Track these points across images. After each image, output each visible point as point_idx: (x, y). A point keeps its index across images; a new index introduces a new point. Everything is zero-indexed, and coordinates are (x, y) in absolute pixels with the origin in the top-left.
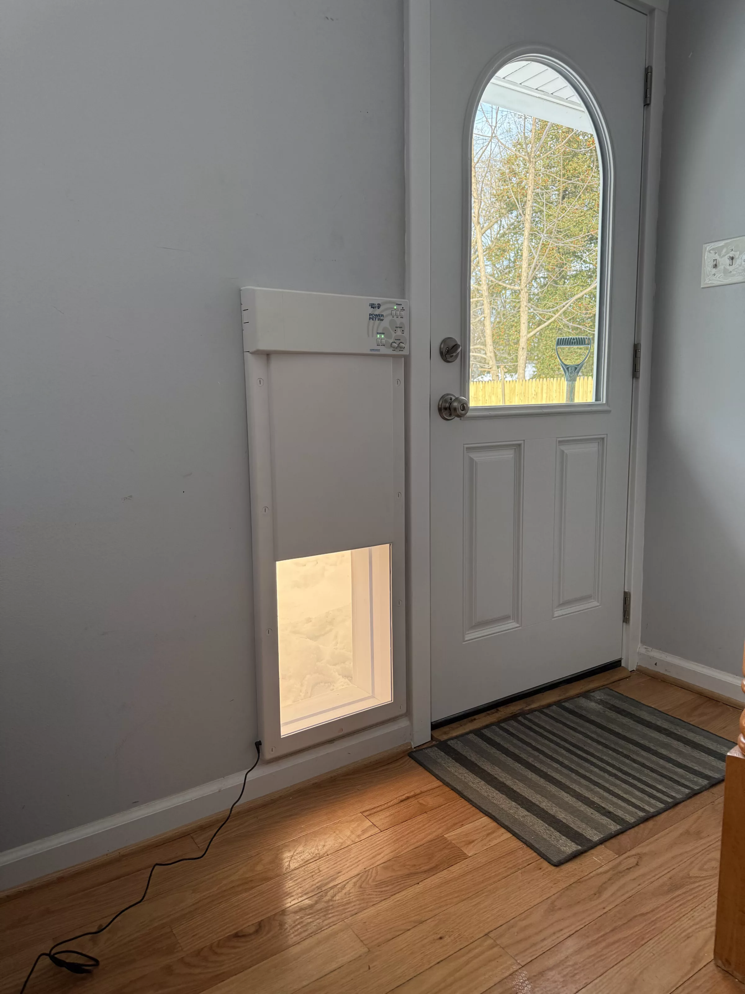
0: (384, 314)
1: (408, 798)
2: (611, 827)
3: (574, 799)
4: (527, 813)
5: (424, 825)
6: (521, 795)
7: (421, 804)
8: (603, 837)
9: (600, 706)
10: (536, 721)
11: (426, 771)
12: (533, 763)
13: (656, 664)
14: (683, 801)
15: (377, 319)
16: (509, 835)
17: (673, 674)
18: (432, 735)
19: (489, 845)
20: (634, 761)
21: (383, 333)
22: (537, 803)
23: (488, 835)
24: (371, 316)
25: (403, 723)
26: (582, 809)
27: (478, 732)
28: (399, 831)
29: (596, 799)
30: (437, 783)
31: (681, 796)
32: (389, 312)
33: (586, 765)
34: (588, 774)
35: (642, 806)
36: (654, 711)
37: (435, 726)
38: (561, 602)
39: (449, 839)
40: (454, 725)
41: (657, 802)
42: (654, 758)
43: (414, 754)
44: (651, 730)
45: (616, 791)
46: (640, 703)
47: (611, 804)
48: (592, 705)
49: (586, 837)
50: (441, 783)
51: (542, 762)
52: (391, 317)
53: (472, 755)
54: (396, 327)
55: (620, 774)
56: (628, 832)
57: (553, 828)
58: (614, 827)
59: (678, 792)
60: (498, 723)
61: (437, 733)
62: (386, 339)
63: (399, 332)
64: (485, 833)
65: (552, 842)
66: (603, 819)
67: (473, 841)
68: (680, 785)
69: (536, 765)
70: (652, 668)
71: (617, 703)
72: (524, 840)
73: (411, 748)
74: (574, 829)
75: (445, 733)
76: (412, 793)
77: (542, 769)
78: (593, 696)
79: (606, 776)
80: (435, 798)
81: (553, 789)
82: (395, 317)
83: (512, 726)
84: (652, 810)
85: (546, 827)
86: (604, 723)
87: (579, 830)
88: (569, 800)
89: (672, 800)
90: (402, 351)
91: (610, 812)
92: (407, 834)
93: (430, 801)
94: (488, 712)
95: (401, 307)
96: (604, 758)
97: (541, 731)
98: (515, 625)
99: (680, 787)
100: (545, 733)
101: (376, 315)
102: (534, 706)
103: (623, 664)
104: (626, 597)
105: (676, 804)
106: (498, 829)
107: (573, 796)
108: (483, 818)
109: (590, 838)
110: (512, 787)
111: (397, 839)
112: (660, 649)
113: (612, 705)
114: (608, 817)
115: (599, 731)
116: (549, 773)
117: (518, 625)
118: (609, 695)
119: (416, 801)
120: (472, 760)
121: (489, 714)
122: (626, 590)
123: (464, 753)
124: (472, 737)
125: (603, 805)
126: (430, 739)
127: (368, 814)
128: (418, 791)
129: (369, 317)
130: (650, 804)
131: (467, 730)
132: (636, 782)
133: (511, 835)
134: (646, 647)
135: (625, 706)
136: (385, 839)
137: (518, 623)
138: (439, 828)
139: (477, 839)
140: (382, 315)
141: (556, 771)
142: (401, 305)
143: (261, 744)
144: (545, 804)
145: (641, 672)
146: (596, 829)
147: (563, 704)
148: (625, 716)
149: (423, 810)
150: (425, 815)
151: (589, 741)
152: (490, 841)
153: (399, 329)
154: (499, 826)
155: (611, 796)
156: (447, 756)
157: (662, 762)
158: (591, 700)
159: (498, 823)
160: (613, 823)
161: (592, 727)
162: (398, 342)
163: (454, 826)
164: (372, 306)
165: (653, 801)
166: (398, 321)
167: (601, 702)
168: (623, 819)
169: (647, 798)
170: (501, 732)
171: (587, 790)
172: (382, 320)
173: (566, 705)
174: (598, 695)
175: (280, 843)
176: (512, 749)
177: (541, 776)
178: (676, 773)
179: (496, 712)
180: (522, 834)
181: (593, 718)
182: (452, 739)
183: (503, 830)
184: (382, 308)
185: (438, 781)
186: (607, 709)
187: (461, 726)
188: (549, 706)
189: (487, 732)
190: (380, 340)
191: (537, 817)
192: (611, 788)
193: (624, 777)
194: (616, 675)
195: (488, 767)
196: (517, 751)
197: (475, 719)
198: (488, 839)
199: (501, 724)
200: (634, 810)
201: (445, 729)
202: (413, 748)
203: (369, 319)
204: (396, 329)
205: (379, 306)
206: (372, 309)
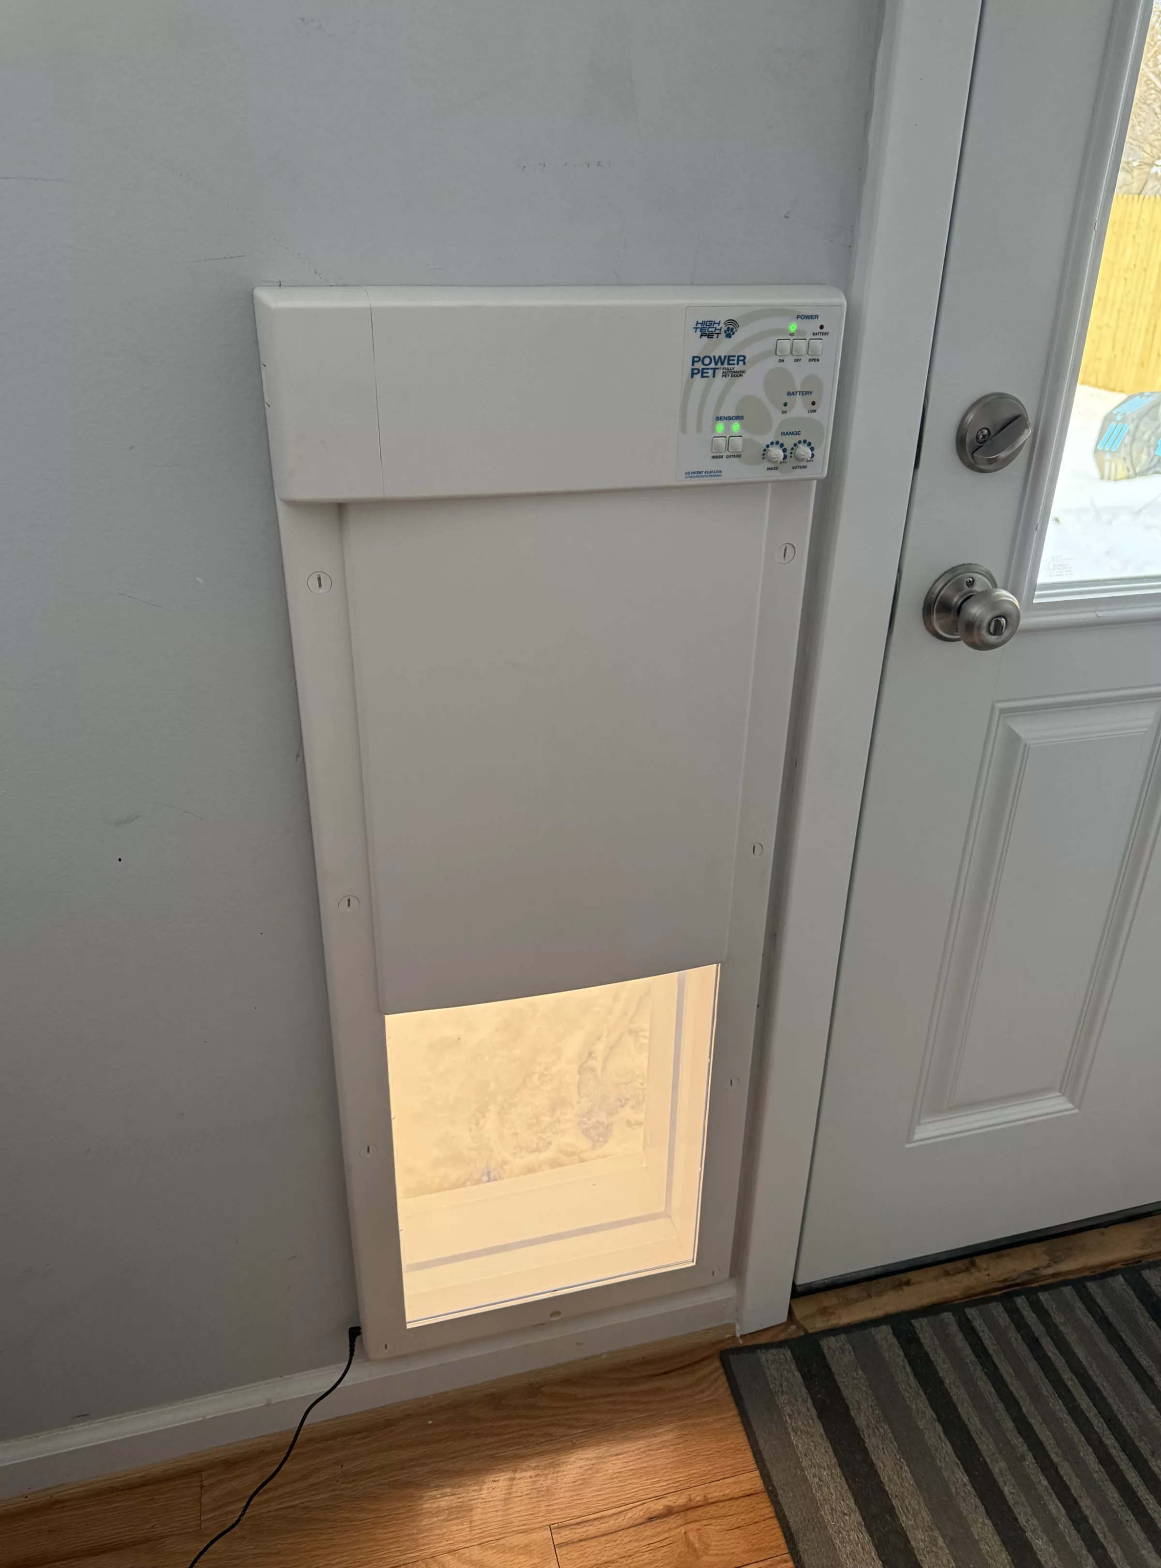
0: (749, 353)
1: (669, 1511)
7: (689, 1545)
10: (1058, 1318)
11: (742, 1429)
15: (719, 373)
18: (789, 1312)
21: (739, 418)
24: (699, 366)
27: (902, 1322)
30: (755, 1482)
32: (768, 344)
37: (803, 1293)
43: (733, 1357)
50: (759, 1484)
52: (772, 363)
53: (864, 1405)
54: (789, 394)
60: (960, 1307)
61: (803, 1310)
62: (746, 435)
63: (799, 409)
69: (1006, 1490)
73: (733, 1336)
75: (824, 1312)
76: (683, 1501)
80: (728, 1535)
82: (789, 360)
90: (805, 467)
93: (714, 1540)
95: (814, 325)
97: (1059, 1360)
98: (1063, 1105)
101: (720, 360)
117: (1071, 1106)
124: (884, 1336)
126: (783, 1321)
129: (690, 367)
131: (879, 1313)
137: (1071, 1102)
140: (742, 359)
142: (817, 317)
143: (360, 1333)
147: (1143, 1275)
153: (798, 397)
162: (789, 442)
164: (707, 330)
166: (799, 374)
170: (959, 1341)
172: (739, 374)
173: (1152, 1277)
176: (966, 1409)
182: (834, 1331)
184: (740, 335)
185: (757, 1473)
187: (870, 1296)
188: (1104, 1274)
189: (923, 1329)
190: (722, 442)
195: (886, 1461)
196: (974, 1421)
197: (908, 1283)
199: (966, 1311)
201: (829, 1299)
202: (738, 1335)
203: (693, 374)
204: (788, 399)
205: (731, 327)
206: (705, 338)
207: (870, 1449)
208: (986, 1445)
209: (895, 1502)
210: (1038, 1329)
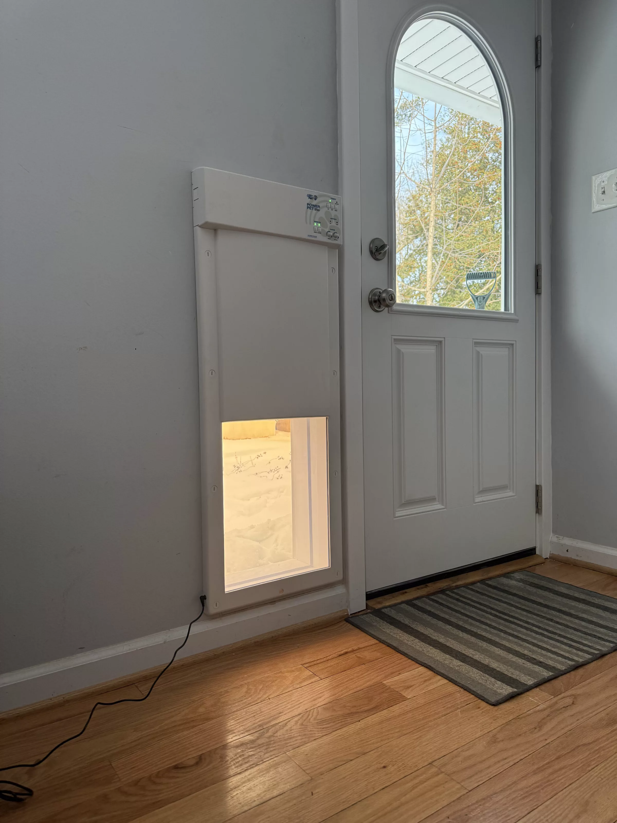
0: (321, 205)
1: (346, 653)
2: (543, 674)
3: (505, 653)
4: (461, 663)
5: (362, 674)
6: (454, 650)
7: (359, 657)
8: (537, 682)
9: (521, 584)
10: (463, 594)
11: (362, 632)
12: (463, 626)
13: (567, 551)
14: (609, 653)
15: (314, 209)
16: (445, 681)
17: (584, 559)
18: (367, 604)
19: (427, 689)
20: (557, 623)
21: (320, 223)
22: (471, 655)
23: (425, 681)
24: (309, 206)
25: (340, 590)
26: (514, 660)
27: (409, 602)
28: (339, 679)
29: (526, 652)
30: (374, 641)
31: (606, 649)
32: (324, 204)
33: (513, 626)
34: (515, 633)
35: (571, 658)
36: (570, 587)
37: (370, 596)
38: (481, 489)
39: (387, 684)
40: (387, 596)
41: (585, 654)
42: (577, 621)
43: (350, 619)
44: (571, 601)
45: (545, 646)
46: (557, 581)
47: (541, 656)
48: (513, 582)
49: (520, 682)
50: (377, 642)
51: (471, 624)
52: (326, 209)
53: (405, 620)
55: (546, 633)
56: (560, 678)
57: (488, 675)
58: (546, 674)
59: (603, 645)
60: (428, 596)
61: (371, 603)
62: (322, 228)
63: (333, 223)
64: (423, 680)
65: (489, 686)
66: (535, 668)
67: (411, 686)
69: (466, 627)
70: (564, 554)
71: (536, 581)
72: (461, 685)
73: (348, 614)
74: (508, 676)
75: (379, 603)
76: (350, 650)
77: (472, 630)
78: (513, 577)
79: (534, 635)
80: (372, 653)
81: (485, 645)
82: (330, 209)
83: (441, 598)
84: (581, 660)
85: (481, 674)
86: (526, 595)
87: (514, 677)
88: (500, 653)
89: (598, 652)
90: (337, 240)
91: (541, 662)
92: (346, 682)
93: (367, 655)
94: (418, 587)
95: (335, 202)
96: (529, 621)
97: (468, 601)
98: (440, 506)
99: (604, 642)
100: (472, 603)
101: (314, 206)
102: (460, 583)
103: (537, 552)
104: (538, 489)
105: (605, 654)
106: (434, 676)
107: (503, 650)
108: (420, 668)
109: (525, 683)
110: (445, 643)
111: (337, 686)
112: (571, 537)
113: (532, 582)
114: (540, 666)
115: (522, 601)
116: (479, 633)
117: (443, 507)
118: (527, 575)
119: (354, 655)
120: (405, 623)
121: (418, 589)
122: (538, 484)
123: (397, 619)
124: (404, 606)
125: (534, 657)
126: (365, 608)
127: (308, 666)
128: (356, 648)
129: (307, 206)
130: (578, 655)
131: (399, 601)
132: (562, 639)
133: (447, 681)
134: (558, 536)
135: (543, 583)
136: (325, 685)
137: (443, 505)
138: (377, 676)
139: (414, 685)
140: (319, 206)
141: (485, 630)
142: (335, 199)
143: (206, 599)
144: (477, 656)
145: (554, 559)
146: (529, 675)
147: (487, 582)
148: (545, 590)
149: (361, 662)
150: (363, 666)
151: (514, 609)
152: (427, 686)
153: (333, 220)
154: (435, 674)
155: (540, 650)
156: (381, 620)
157: (583, 623)
158: (511, 579)
159: (434, 672)
160: (545, 670)
161: (515, 598)
162: (333, 232)
163: (392, 674)
164: (310, 197)
165: (580, 653)
166: (333, 213)
167: (521, 580)
168: (554, 667)
169: (574, 651)
170: (431, 603)
171: (517, 645)
172: (319, 210)
173: (489, 582)
174: (517, 576)
175: (222, 690)
176: (442, 615)
177: (472, 635)
178: (598, 632)
179: (425, 587)
180: (458, 680)
181: (515, 592)
182: (386, 607)
183: (439, 677)
184: (318, 200)
185: (375, 640)
186: (527, 586)
187: (394, 597)
188: (473, 583)
189: (417, 602)
190: (316, 228)
191: (471, 666)
192: (540, 644)
193: (550, 635)
194: (531, 561)
195: (421, 629)
196: (447, 617)
197: (406, 592)
198: (425, 684)
199: (430, 597)
200: (563, 660)
201: (379, 599)
203: (308, 208)
204: (331, 220)
205: (316, 198)
206: (310, 199)
207: (413, 627)
210: (458, 597)
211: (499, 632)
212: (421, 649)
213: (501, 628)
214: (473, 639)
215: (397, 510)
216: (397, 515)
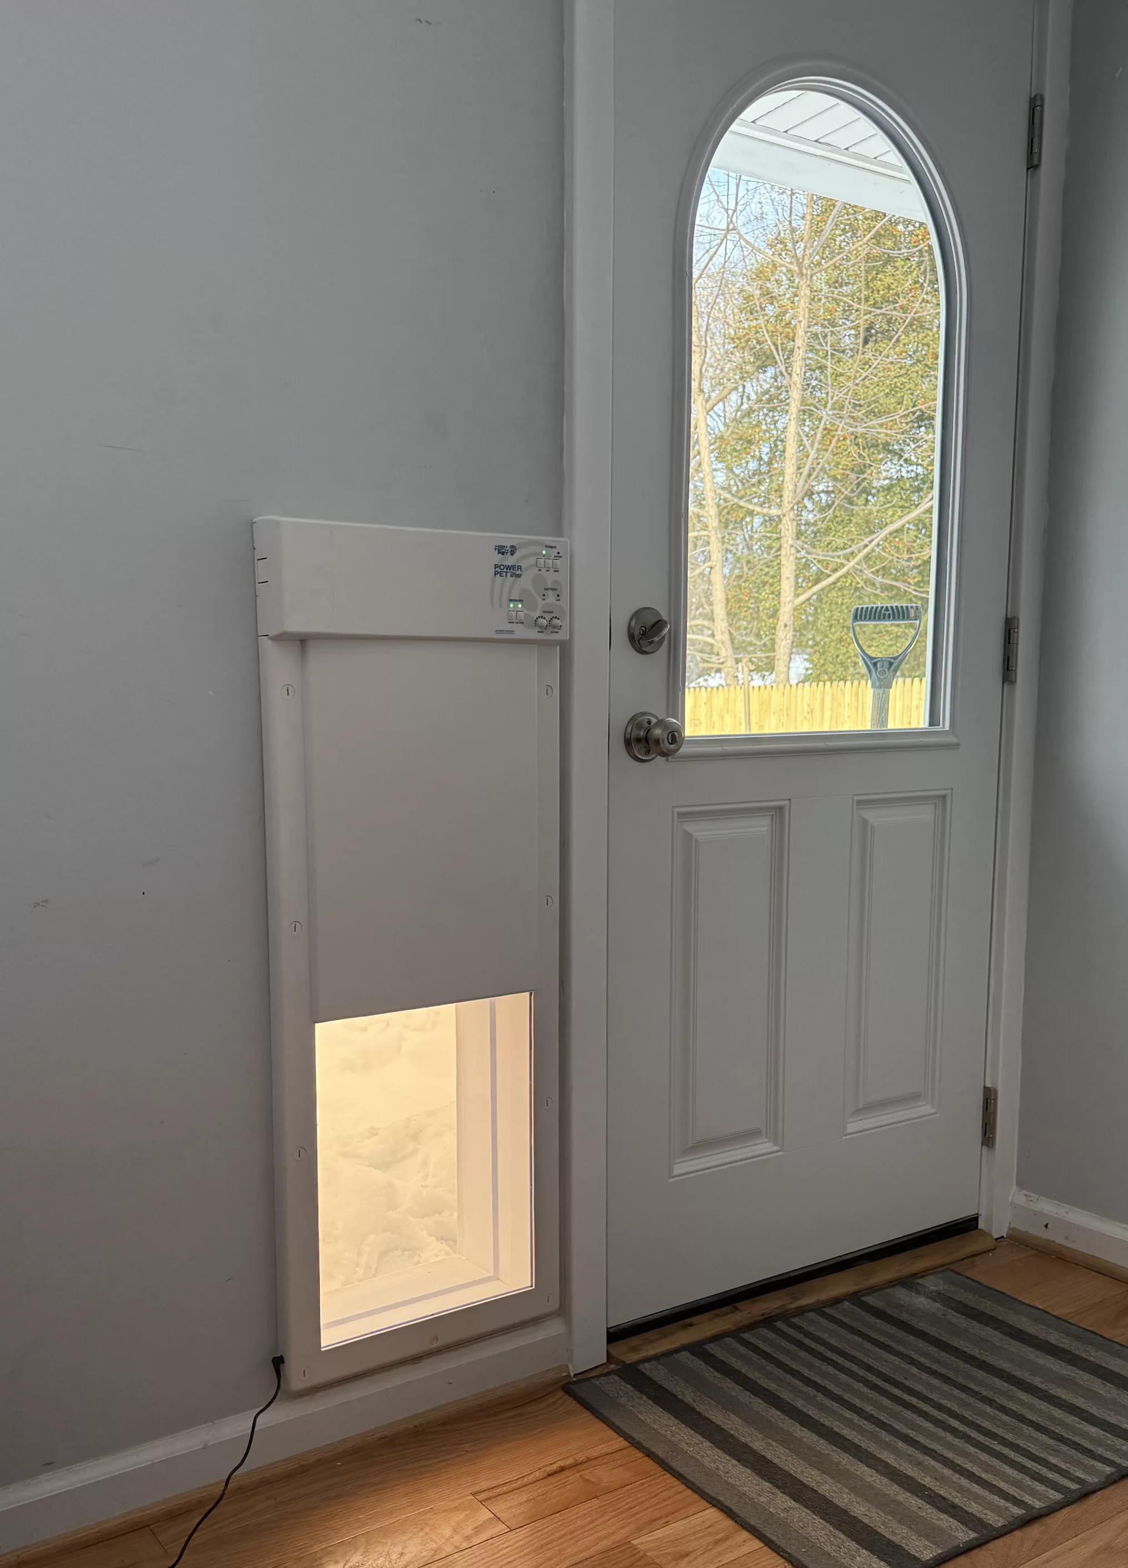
0: (524, 564)
1: (561, 1470)
2: (956, 1534)
3: (885, 1481)
4: (792, 1504)
5: (592, 1521)
6: (781, 1469)
7: (587, 1481)
8: (941, 1554)
9: (937, 1305)
10: (811, 1329)
11: (597, 1420)
12: (805, 1410)
13: (1046, 1226)
14: (1101, 1489)
15: (509, 574)
16: (757, 1544)
17: (1080, 1246)
18: (608, 1353)
19: (720, 1561)
20: (1003, 1409)
21: (521, 601)
22: (813, 1485)
23: (717, 1543)
24: (498, 569)
25: (554, 1329)
26: (902, 1500)
27: (696, 1349)
28: (545, 1531)
29: (927, 1481)
30: (620, 1442)
31: (1096, 1480)
32: (532, 560)
33: (908, 1414)
34: (912, 1433)
35: (1019, 1498)
36: (1043, 1316)
37: (615, 1336)
38: (860, 1105)
39: (641, 1547)
40: (650, 1335)
41: (1049, 1489)
42: (1043, 1405)
43: (574, 1387)
44: (1038, 1353)
45: (969, 1466)
46: (1015, 1299)
47: (957, 1492)
48: (921, 1302)
49: (908, 1553)
50: (626, 1444)
51: (821, 1407)
52: (535, 571)
53: (686, 1392)
54: (545, 589)
55: (974, 1434)
56: (991, 1545)
57: (844, 1533)
58: (964, 1535)
59: (1091, 1471)
60: (736, 1333)
61: (620, 1350)
62: (525, 611)
63: (551, 598)
64: (711, 1539)
65: (843, 1560)
66: (942, 1520)
67: (687, 1555)
68: (1095, 1459)
69: (810, 1413)
70: (1037, 1232)
71: (971, 1299)
72: (787, 1555)
73: (569, 1376)
74: (884, 1537)
75: (634, 1349)
76: (570, 1461)
77: (822, 1421)
78: (922, 1285)
79: (949, 1437)
80: (615, 1471)
81: (844, 1459)
82: (544, 570)
83: (763, 1338)
84: (1038, 1504)
85: (830, 1531)
86: (945, 1337)
87: (896, 1539)
88: (875, 1481)
89: (1077, 1486)
90: (557, 632)
91: (954, 1507)
92: (561, 1537)
93: (604, 1475)
94: (717, 1311)
95: (554, 552)
96: (944, 1402)
97: (820, 1348)
98: (769, 1147)
99: (1096, 1463)
100: (829, 1354)
101: (508, 568)
102: (805, 1301)
103: (981, 1225)
104: (989, 1097)
105: (1086, 1494)
106: (736, 1532)
107: (882, 1474)
108: (707, 1512)
109: (917, 1555)
110: (764, 1454)
111: (541, 1547)
112: (1055, 1198)
113: (961, 1302)
114: (953, 1516)
115: (934, 1350)
116: (836, 1429)
117: (777, 1148)
118: (953, 1283)
119: (578, 1475)
120: (685, 1400)
121: (718, 1316)
122: (988, 1085)
123: (670, 1389)
124: (685, 1357)
125: (941, 1492)
126: (605, 1360)
127: (485, 1497)
128: (581, 1457)
129: (494, 570)
130: (1033, 1493)
131: (676, 1345)
132: (1006, 1451)
133: (762, 1545)
134: (1027, 1193)
135: (986, 1305)
136: (518, 1544)
137: (776, 1143)
138: (623, 1528)
139: (696, 1550)
140: (520, 568)
141: (849, 1423)
142: (555, 547)
143: (283, 1362)
144: (827, 1487)
145: (1016, 1240)
146: (928, 1537)
147: (864, 1299)
148: (986, 1324)
149: (593, 1492)
150: (595, 1502)
151: (915, 1370)
152: (719, 1554)
153: (550, 592)
154: (737, 1527)
155: (957, 1476)
156: (637, 1393)
157: (1057, 1413)
158: (918, 1292)
159: (736, 1522)
160: (961, 1526)
161: (921, 1343)
162: (548, 616)
163: (652, 1523)
164: (501, 550)
165: (1040, 1487)
166: (550, 578)
167: (937, 1297)
168: (980, 1521)
169: (1028, 1481)
170: (743, 1350)
171: (910, 1462)
172: (519, 576)
173: (870, 1300)
174: (932, 1283)
175: (317, 1548)
176: (763, 1382)
177: (821, 1435)
178: (1084, 1435)
179: (732, 1312)
180: (782, 1544)
181: (921, 1325)
182: (648, 1360)
183: (745, 1535)
184: (518, 554)
185: (621, 1439)
186: (949, 1311)
187: (665, 1336)
188: (836, 1301)
189: (712, 1348)
190: (514, 614)
191: (813, 1512)
192: (959, 1460)
193: (982, 1439)
194: (966, 1246)
195: (717, 1416)
196: (772, 1386)
197: (691, 1325)
198: (715, 1551)
199: (741, 1335)
200: (1003, 1503)
201: (635, 1341)
202: (572, 1375)
203: (495, 574)
204: (545, 592)
205: (513, 550)
206: (500, 555)
207: (701, 1411)
208: (785, 1395)
209: (732, 1432)
210: (799, 1336)
211: (878, 1429)
212: (713, 1466)
213: (882, 1418)
214: (822, 1445)
215: (677, 1161)
216: (675, 1173)
